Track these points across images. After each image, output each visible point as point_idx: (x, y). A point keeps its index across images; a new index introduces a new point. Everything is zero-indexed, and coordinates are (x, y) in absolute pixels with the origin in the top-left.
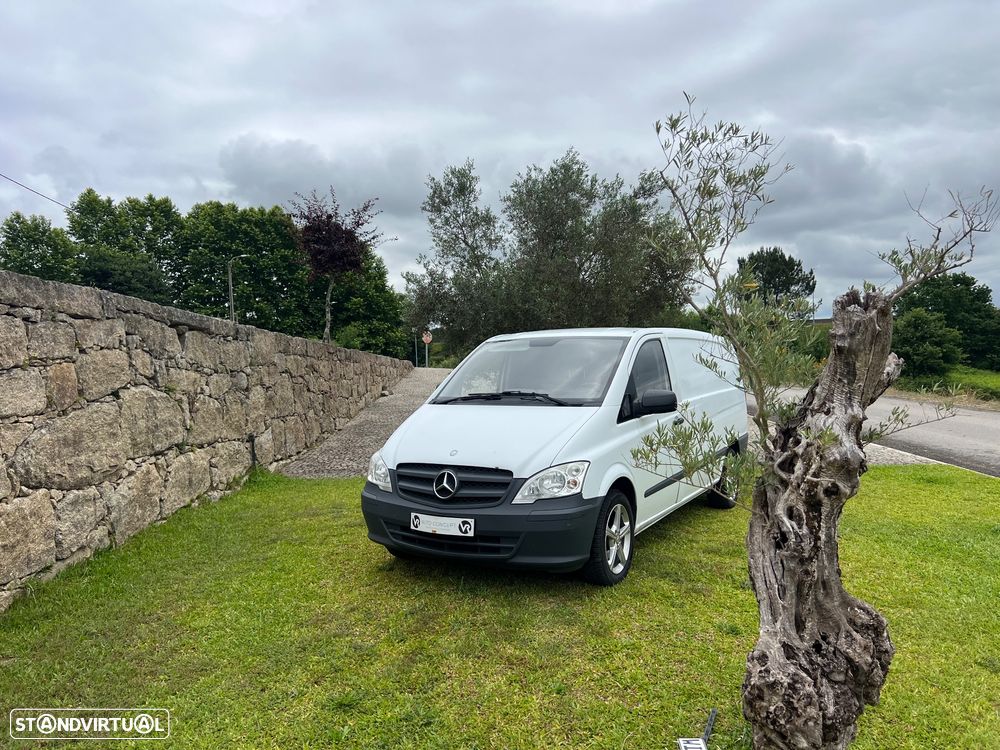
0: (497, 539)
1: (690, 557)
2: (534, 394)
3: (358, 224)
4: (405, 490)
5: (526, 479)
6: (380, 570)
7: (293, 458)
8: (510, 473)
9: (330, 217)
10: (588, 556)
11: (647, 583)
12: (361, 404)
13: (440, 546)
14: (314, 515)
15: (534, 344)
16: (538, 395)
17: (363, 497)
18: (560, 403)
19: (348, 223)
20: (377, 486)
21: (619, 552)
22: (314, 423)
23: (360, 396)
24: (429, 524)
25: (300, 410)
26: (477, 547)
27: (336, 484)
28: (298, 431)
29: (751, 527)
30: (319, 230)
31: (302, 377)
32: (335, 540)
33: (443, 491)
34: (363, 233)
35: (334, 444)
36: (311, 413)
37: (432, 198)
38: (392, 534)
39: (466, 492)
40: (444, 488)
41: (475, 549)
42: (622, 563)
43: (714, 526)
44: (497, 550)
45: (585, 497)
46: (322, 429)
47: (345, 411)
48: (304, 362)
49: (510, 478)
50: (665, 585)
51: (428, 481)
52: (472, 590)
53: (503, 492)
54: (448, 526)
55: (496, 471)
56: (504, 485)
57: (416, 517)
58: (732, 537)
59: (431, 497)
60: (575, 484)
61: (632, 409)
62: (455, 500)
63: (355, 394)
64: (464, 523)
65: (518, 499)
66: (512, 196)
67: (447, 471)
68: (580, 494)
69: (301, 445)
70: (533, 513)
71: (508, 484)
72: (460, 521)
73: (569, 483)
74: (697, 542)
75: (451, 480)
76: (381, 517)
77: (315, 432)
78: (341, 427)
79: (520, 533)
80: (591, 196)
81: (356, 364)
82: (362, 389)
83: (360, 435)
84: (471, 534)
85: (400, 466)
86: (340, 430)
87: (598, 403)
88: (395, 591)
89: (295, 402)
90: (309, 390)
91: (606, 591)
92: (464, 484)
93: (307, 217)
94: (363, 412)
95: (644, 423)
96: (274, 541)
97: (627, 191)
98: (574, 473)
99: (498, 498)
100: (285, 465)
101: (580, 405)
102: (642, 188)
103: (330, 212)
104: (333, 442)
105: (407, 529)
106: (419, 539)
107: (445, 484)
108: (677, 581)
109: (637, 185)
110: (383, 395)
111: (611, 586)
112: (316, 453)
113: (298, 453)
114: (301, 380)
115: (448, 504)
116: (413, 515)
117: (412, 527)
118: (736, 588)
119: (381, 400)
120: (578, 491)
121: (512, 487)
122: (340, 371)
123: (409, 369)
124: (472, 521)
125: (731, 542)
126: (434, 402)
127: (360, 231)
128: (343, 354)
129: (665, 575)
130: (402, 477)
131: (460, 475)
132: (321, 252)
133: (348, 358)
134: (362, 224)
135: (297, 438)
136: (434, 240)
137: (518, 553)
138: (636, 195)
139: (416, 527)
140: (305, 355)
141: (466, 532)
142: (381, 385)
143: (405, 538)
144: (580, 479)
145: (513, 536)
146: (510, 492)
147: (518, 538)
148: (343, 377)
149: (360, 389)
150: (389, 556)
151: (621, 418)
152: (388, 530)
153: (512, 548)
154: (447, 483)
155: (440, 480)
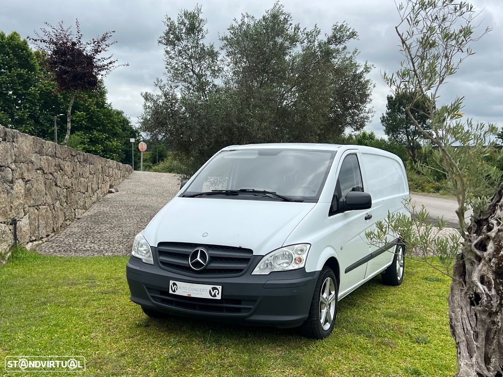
0: (239, 302)
1: (376, 320)
2: (265, 192)
3: (97, 51)
4: (164, 263)
5: (263, 256)
6: (138, 326)
7: (44, 240)
8: (250, 251)
9: (74, 44)
10: (308, 315)
11: (349, 338)
12: (94, 198)
13: (193, 307)
14: (73, 284)
15: (262, 153)
16: (268, 193)
17: (128, 268)
18: (285, 199)
19: (88, 50)
20: (140, 259)
21: (328, 313)
22: (60, 212)
23: (94, 191)
24: (184, 289)
25: (50, 201)
26: (222, 307)
27: (84, 260)
28: (48, 218)
29: (452, 289)
30: (64, 54)
31: (51, 174)
32: (95, 303)
33: (197, 264)
35: (76, 230)
36: (57, 204)
37: (167, 34)
38: (152, 296)
39: (215, 265)
40: (198, 262)
41: (220, 309)
42: (329, 323)
43: (389, 298)
44: (239, 310)
45: (307, 271)
46: (65, 217)
47: (82, 204)
48: (54, 162)
49: (251, 255)
50: (361, 339)
51: (185, 256)
52: (217, 342)
53: (245, 266)
54: (201, 291)
55: (240, 249)
56: (246, 260)
57: (174, 284)
58: (404, 306)
59: (187, 269)
60: (300, 260)
61: (339, 206)
62: (207, 271)
63: (90, 190)
64: (214, 289)
65: (256, 271)
66: (229, 37)
67: (200, 249)
68: (304, 268)
69: (49, 229)
70: (267, 283)
71: (249, 259)
72: (210, 287)
73: (295, 259)
74: (379, 309)
76: (144, 284)
77: (60, 219)
78: (79, 217)
79: (258, 297)
80: (293, 40)
81: (92, 166)
82: (95, 186)
83: (97, 222)
84: (219, 297)
85: (160, 244)
86: (78, 219)
87: (315, 200)
88: (154, 342)
89: (46, 194)
90: (56, 185)
91: (318, 343)
92: (213, 259)
93: (56, 44)
94: (96, 205)
95: (346, 216)
96: (45, 303)
97: (322, 38)
98: (299, 252)
99: (241, 270)
100: (37, 245)
101: (302, 201)
102: (335, 36)
103: (75, 40)
104: (74, 228)
105: (167, 293)
106: (175, 301)
107: (198, 258)
108: (369, 337)
109: (330, 34)
110: (111, 192)
111: (322, 339)
112: (61, 236)
113: (48, 236)
114: (51, 176)
115: (200, 274)
116: (171, 282)
117: (171, 292)
118: (414, 342)
119: (109, 196)
120: (302, 266)
121: (253, 262)
122: (79, 170)
123: (130, 172)
124: (220, 288)
125: (403, 310)
126: (183, 196)
127: (98, 56)
128: (82, 157)
129: (360, 332)
130: (162, 253)
131: (211, 252)
132: (66, 72)
133: (86, 161)
134: (100, 51)
135: (47, 223)
136: (167, 68)
137: (256, 312)
138: (329, 42)
139: (174, 291)
140: (54, 156)
141: (215, 296)
142: (109, 183)
143: (163, 301)
144: (304, 257)
145: (252, 300)
146: (249, 267)
147: (256, 301)
148: (81, 175)
149: (93, 186)
150: (144, 316)
151: (332, 213)
152: (149, 294)
153: (251, 309)
154: (200, 258)
155: (195, 255)
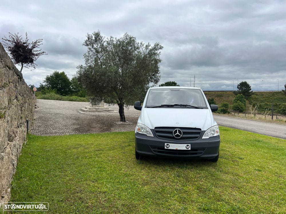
0: (196, 150)
2: (186, 105)
4: (159, 136)
5: (205, 131)
8: (200, 129)
10: (218, 154)
13: (176, 154)
15: (172, 90)
20: (146, 135)
26: (189, 153)
33: (178, 136)
34: (35, 51)
38: (153, 150)
39: (186, 136)
44: (196, 154)
49: (200, 131)
51: (170, 133)
53: (199, 135)
54: (182, 147)
55: (195, 129)
56: (199, 133)
57: (167, 145)
59: (173, 138)
62: (182, 138)
64: (187, 146)
65: (203, 138)
67: (178, 129)
68: (219, 135)
70: (209, 141)
71: (200, 133)
73: (216, 132)
75: (180, 132)
76: (150, 145)
79: (206, 148)
84: (190, 149)
85: (156, 128)
87: (207, 108)
92: (184, 133)
99: (198, 137)
101: (203, 109)
105: (163, 149)
106: (165, 152)
107: (178, 133)
115: (180, 140)
116: (166, 144)
124: (190, 145)
130: (157, 132)
131: (183, 130)
137: (204, 154)
141: (188, 148)
143: (159, 152)
145: (203, 149)
146: (201, 135)
147: (205, 149)
152: (152, 150)
153: (202, 153)
154: (179, 133)
155: (176, 132)
